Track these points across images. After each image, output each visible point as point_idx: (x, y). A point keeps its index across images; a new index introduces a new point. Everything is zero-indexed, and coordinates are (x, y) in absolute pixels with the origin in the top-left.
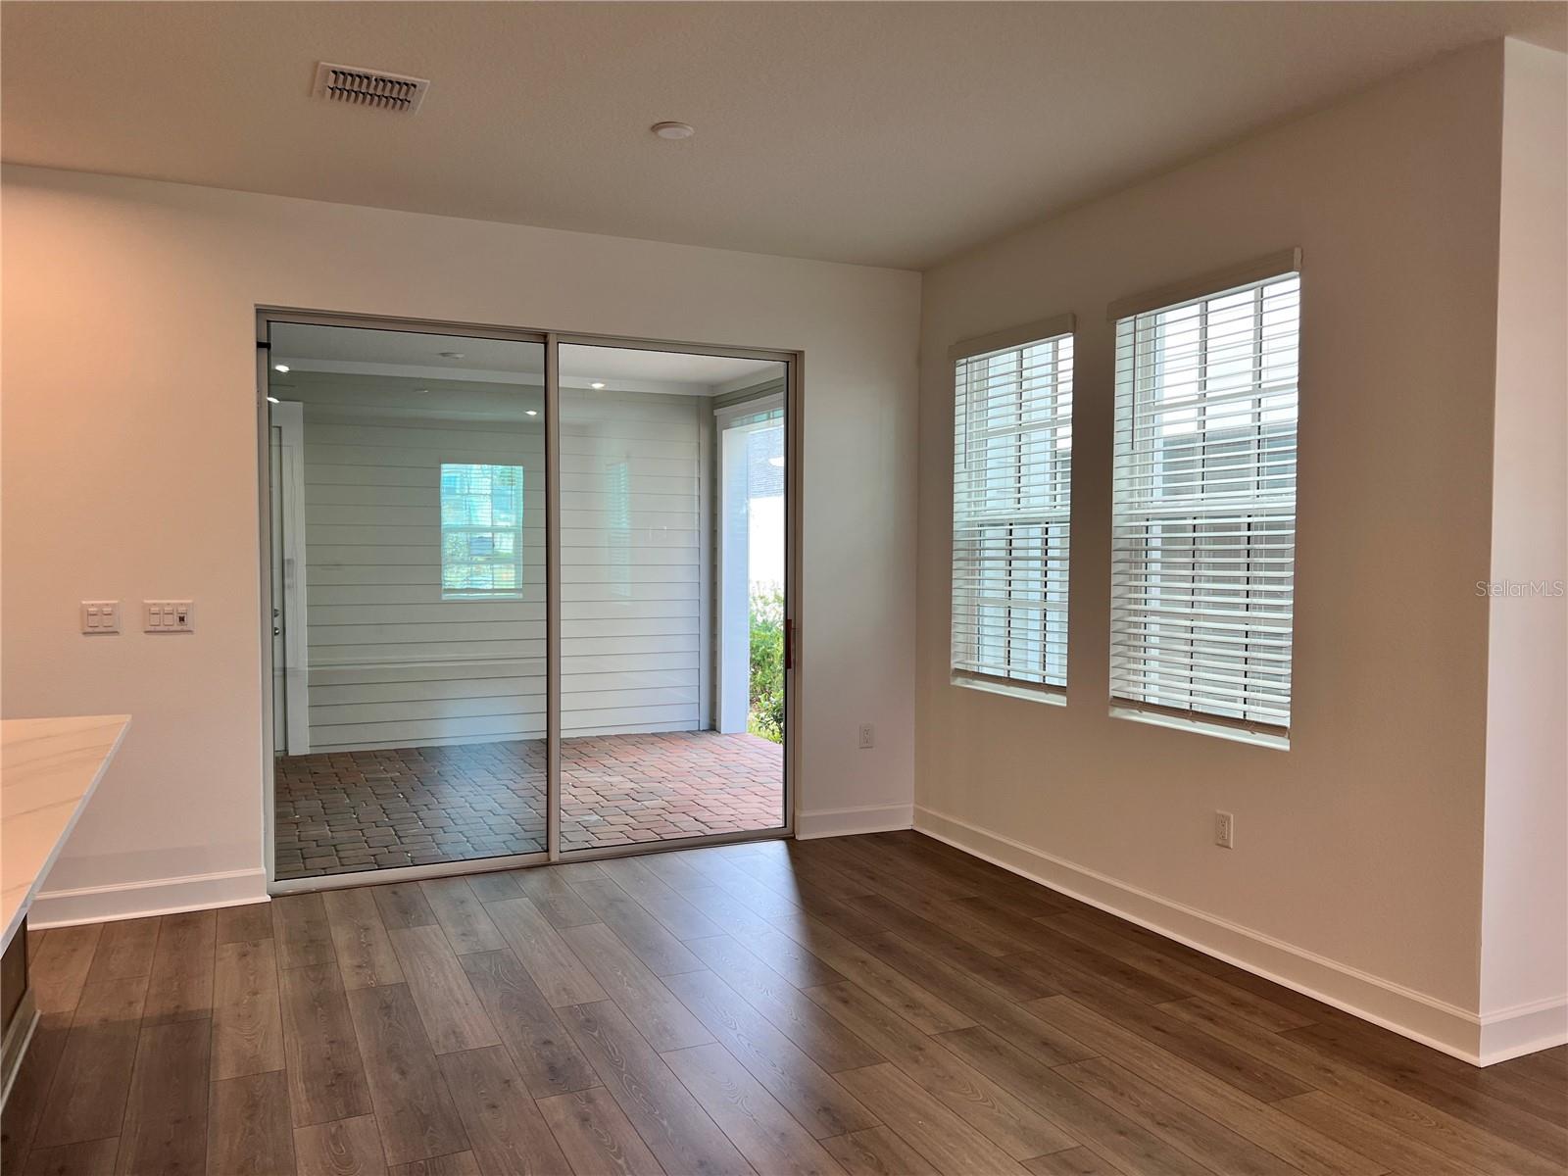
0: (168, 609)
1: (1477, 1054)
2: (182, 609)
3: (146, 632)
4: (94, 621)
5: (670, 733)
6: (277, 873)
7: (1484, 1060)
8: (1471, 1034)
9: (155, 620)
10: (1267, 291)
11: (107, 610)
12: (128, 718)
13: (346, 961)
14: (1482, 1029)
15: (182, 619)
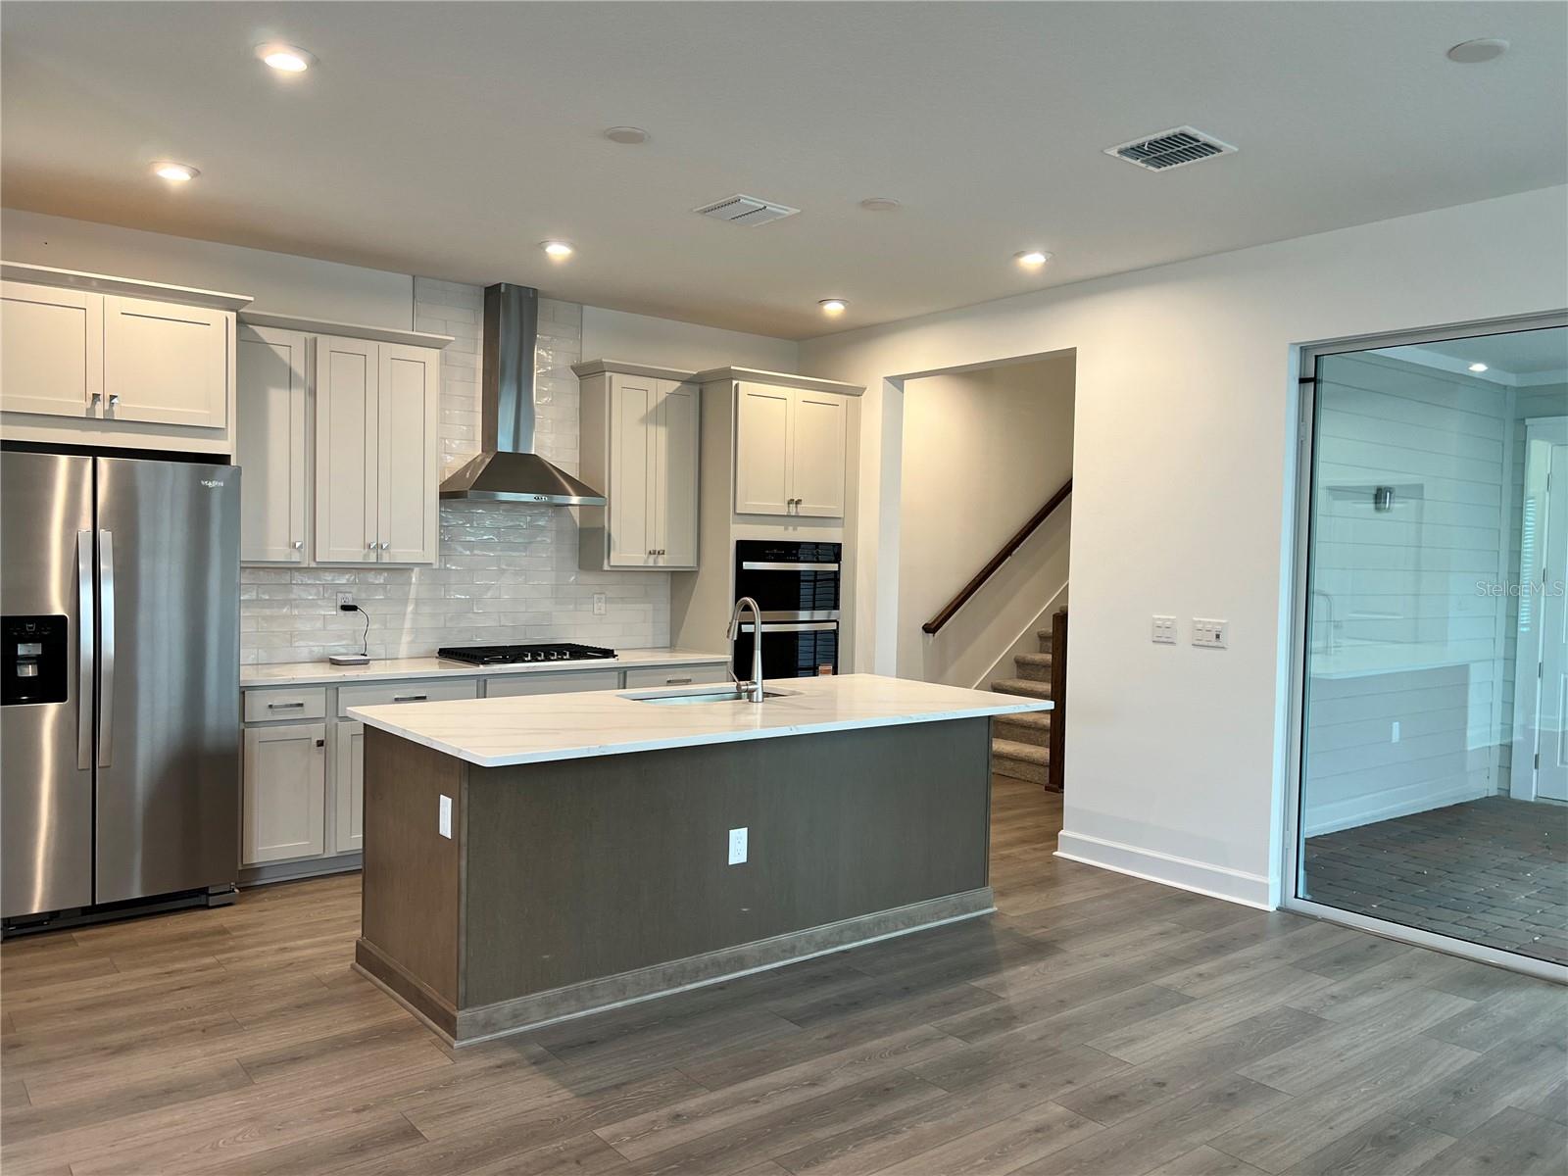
0: (1209, 627)
2: (1219, 628)
3: (1193, 645)
4: (1160, 632)
9: (1199, 635)
11: (1168, 623)
15: (1218, 636)
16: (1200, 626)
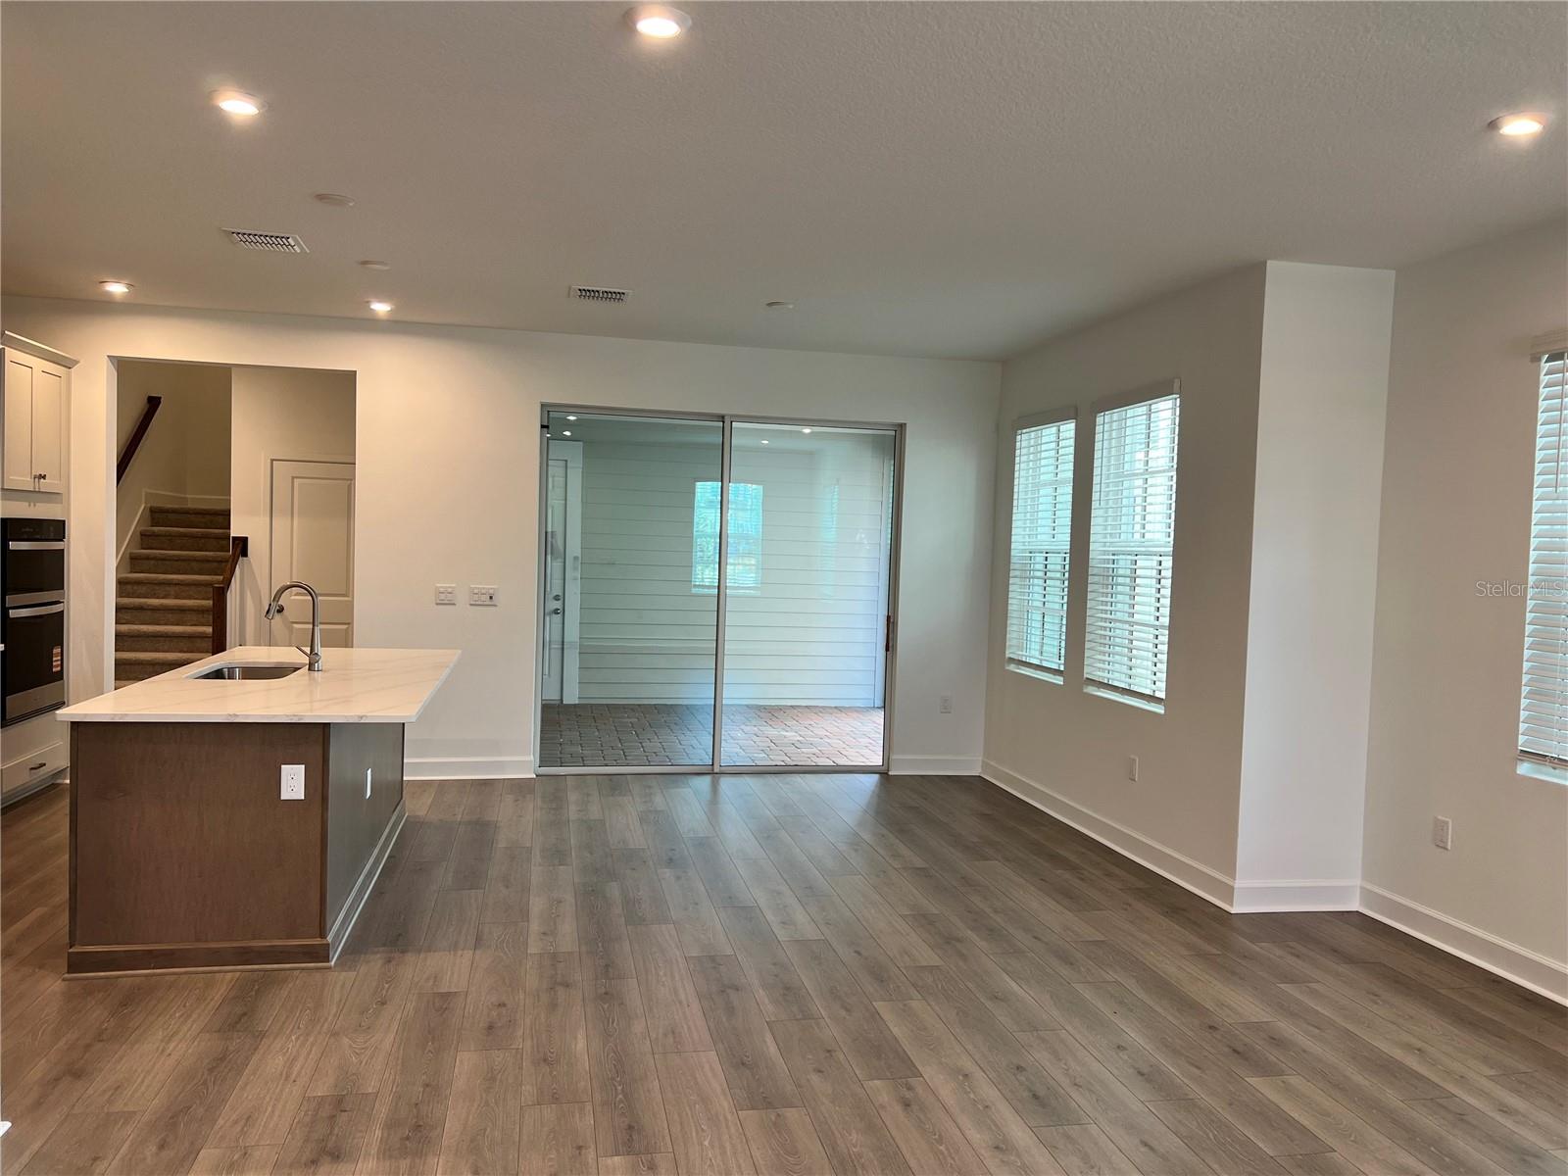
0: (483, 591)
1: (1232, 905)
2: (491, 591)
3: (471, 605)
4: (442, 596)
5: (850, 708)
6: (541, 761)
7: (1233, 911)
8: (1228, 893)
9: (476, 597)
10: (1153, 407)
11: (450, 590)
12: (460, 651)
13: (573, 808)
14: (1235, 891)
15: (491, 598)
16: (476, 591)
